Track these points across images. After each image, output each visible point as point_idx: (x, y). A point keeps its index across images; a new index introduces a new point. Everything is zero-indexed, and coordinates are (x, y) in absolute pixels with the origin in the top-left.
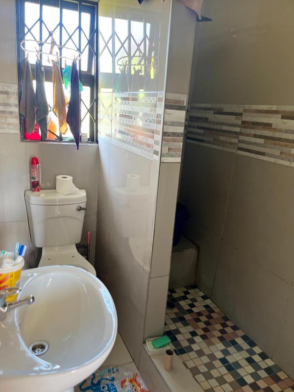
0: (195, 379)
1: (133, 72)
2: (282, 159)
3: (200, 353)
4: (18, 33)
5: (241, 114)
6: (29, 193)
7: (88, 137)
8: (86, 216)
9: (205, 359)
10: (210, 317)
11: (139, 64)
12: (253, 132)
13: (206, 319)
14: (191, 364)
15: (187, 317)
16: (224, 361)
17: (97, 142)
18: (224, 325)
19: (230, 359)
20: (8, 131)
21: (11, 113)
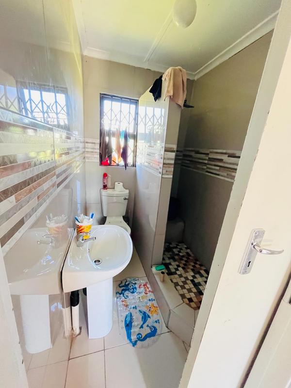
0: (176, 288)
1: (155, 133)
2: (228, 178)
3: (181, 276)
4: (101, 115)
5: (208, 154)
6: (102, 190)
7: (132, 164)
8: (128, 204)
9: (183, 279)
10: (188, 258)
11: (158, 129)
12: (213, 163)
13: (186, 259)
14: (175, 281)
15: (176, 257)
16: (192, 281)
17: (136, 166)
18: (195, 263)
19: (196, 281)
20: (94, 161)
21: (96, 152)
